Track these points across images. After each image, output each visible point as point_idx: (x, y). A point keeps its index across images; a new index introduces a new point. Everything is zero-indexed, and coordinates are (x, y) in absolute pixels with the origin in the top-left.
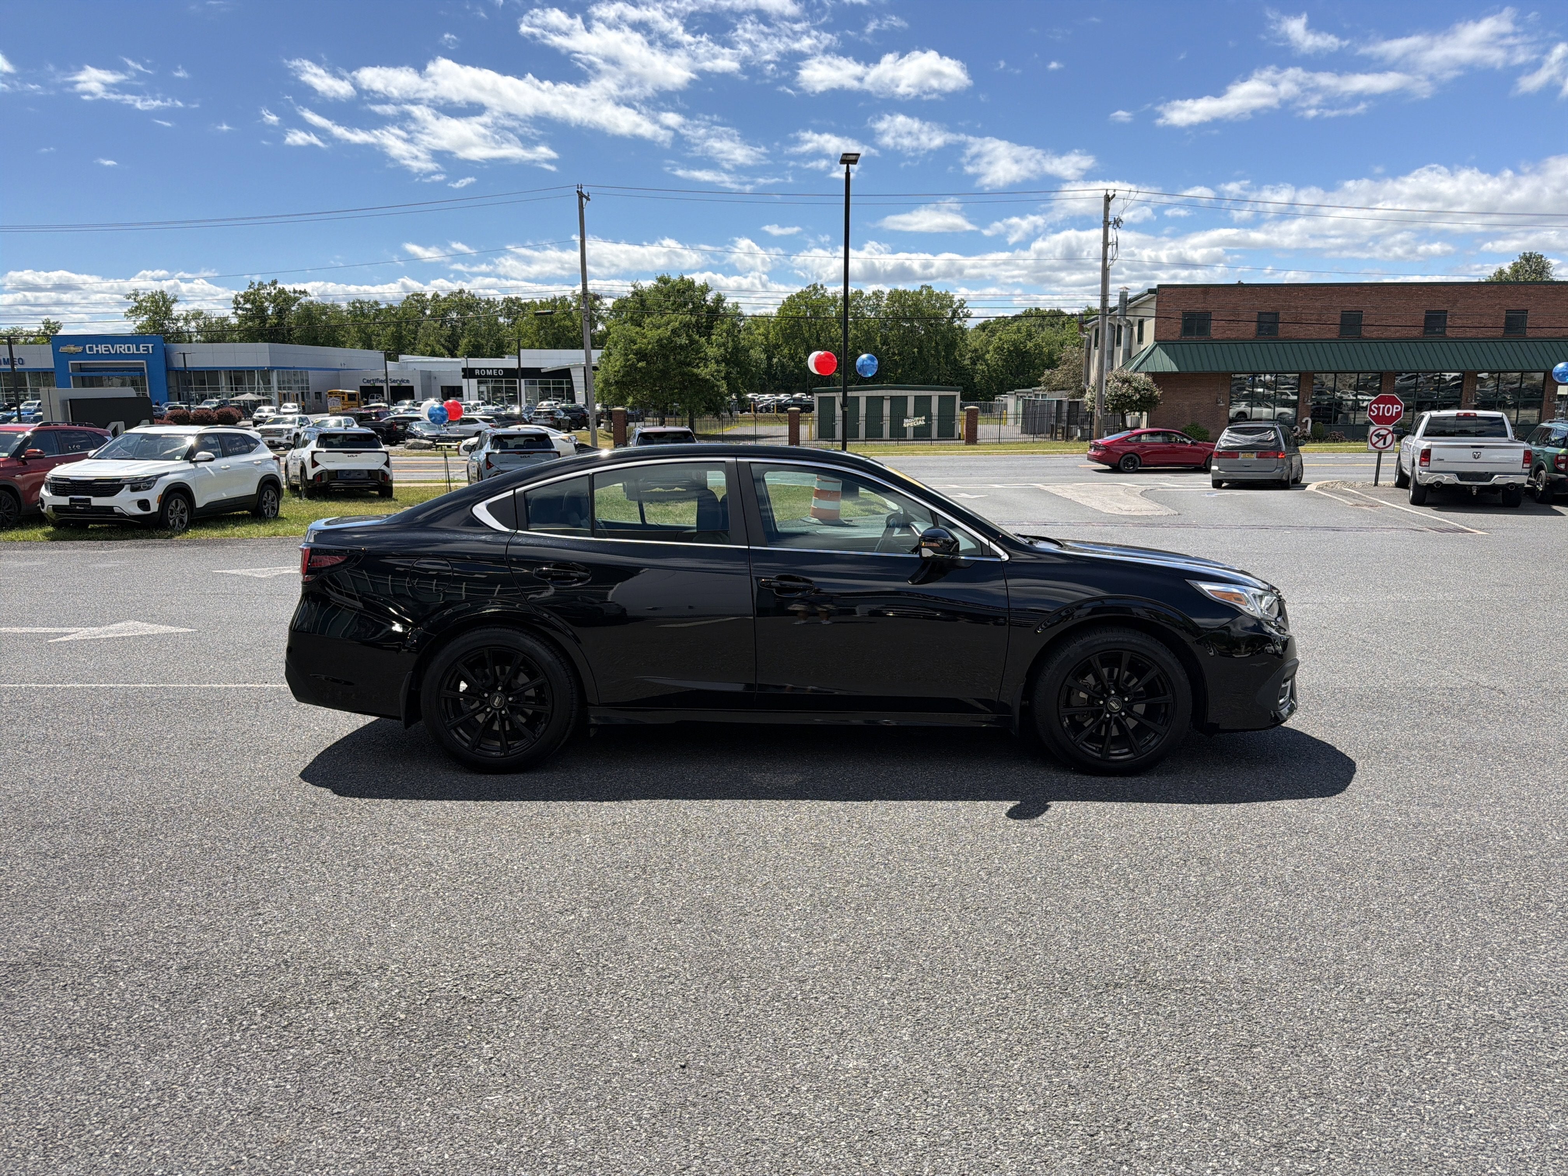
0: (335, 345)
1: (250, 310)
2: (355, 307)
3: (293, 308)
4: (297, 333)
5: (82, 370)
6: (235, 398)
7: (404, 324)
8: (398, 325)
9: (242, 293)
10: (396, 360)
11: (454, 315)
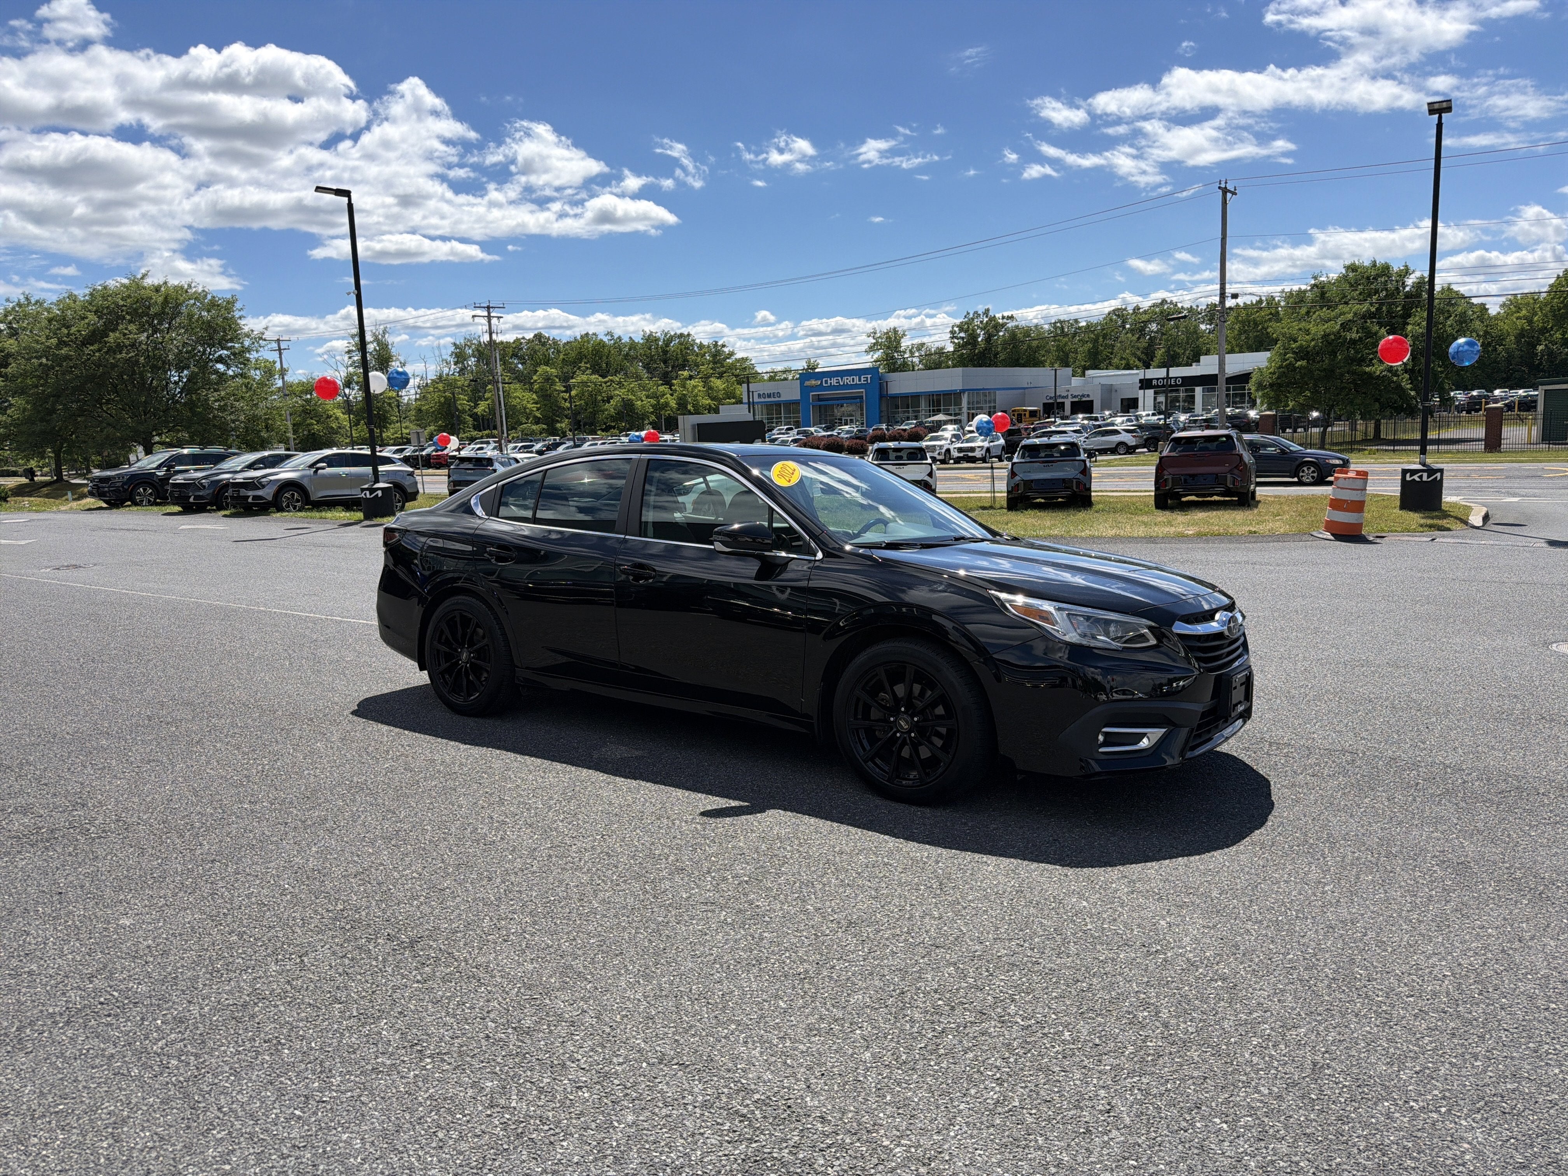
0: (1035, 365)
1: (963, 338)
2: (1056, 328)
3: (1001, 334)
4: (1002, 356)
5: (820, 400)
6: (930, 419)
7: (1101, 339)
8: (1096, 341)
9: (958, 322)
10: (1083, 375)
11: (1154, 327)
